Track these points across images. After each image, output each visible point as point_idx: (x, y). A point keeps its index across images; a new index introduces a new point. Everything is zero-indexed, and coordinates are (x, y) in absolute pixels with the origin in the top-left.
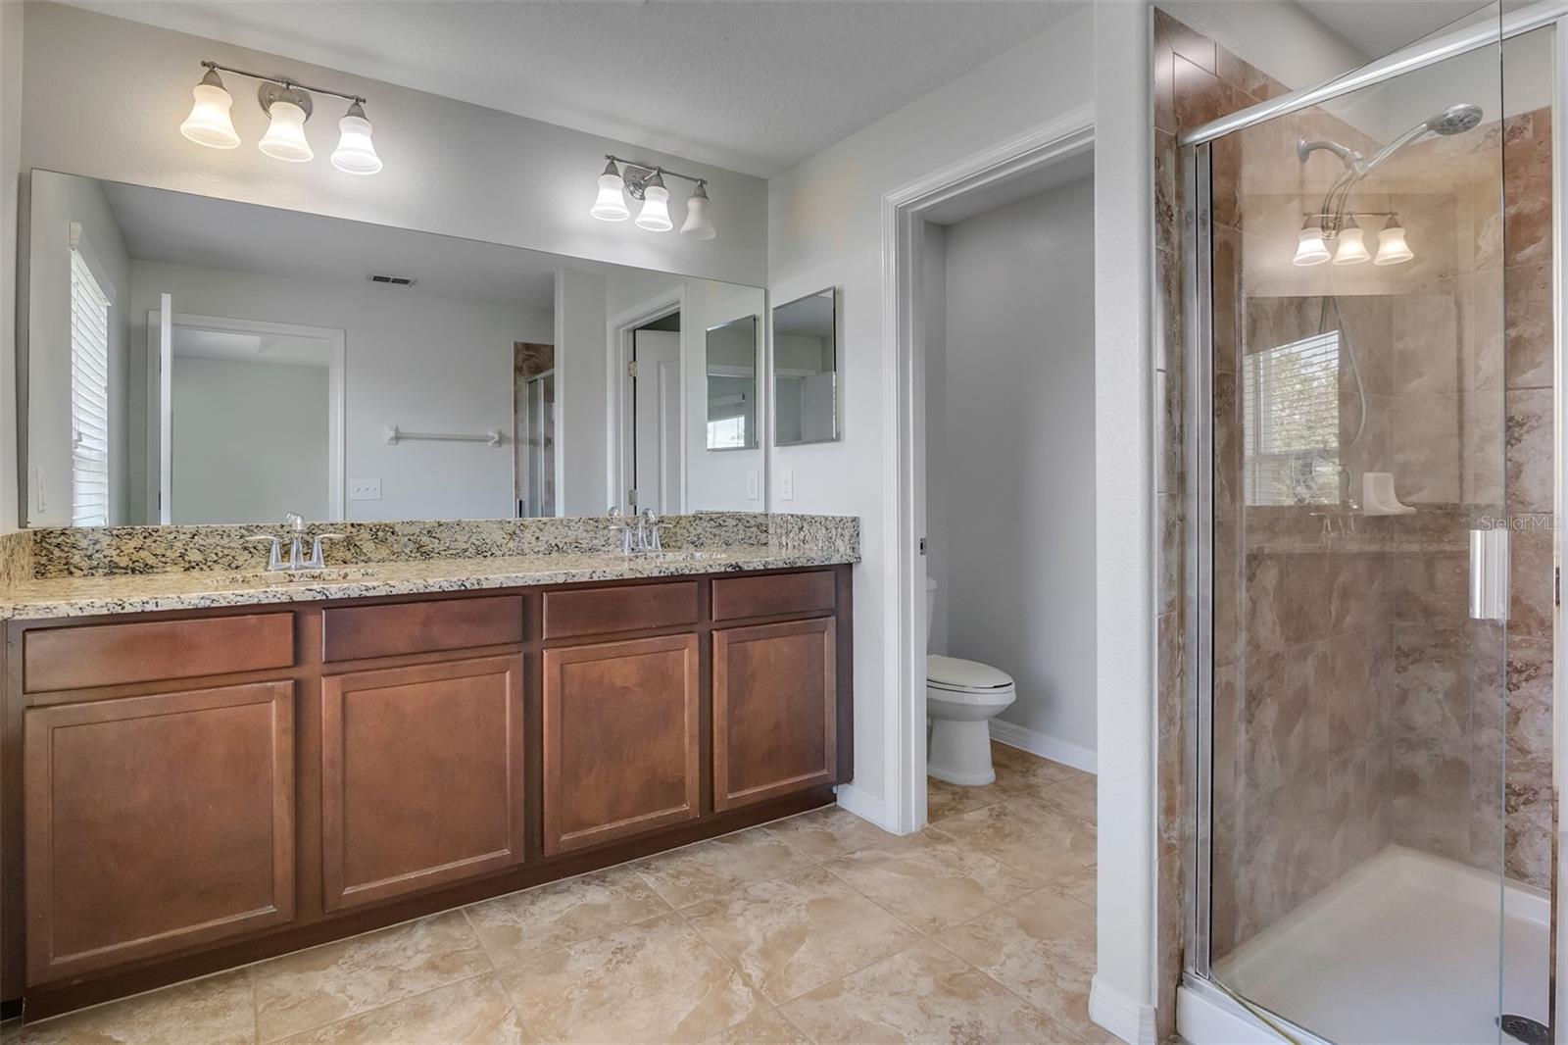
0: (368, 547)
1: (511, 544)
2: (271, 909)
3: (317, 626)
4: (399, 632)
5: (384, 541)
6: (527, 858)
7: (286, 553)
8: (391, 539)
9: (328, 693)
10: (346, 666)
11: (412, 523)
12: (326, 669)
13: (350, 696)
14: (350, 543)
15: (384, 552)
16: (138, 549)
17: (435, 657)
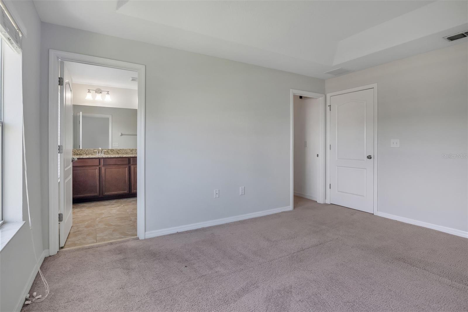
0: (110, 152)
1: (131, 152)
2: (96, 194)
3: (102, 161)
4: (112, 162)
5: (112, 151)
6: (129, 192)
7: (99, 153)
8: (113, 151)
9: (103, 169)
10: (105, 166)
11: (116, 149)
12: (103, 166)
13: (106, 169)
14: (107, 152)
15: (112, 153)
16: (80, 152)
17: (117, 165)
